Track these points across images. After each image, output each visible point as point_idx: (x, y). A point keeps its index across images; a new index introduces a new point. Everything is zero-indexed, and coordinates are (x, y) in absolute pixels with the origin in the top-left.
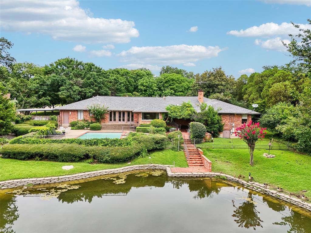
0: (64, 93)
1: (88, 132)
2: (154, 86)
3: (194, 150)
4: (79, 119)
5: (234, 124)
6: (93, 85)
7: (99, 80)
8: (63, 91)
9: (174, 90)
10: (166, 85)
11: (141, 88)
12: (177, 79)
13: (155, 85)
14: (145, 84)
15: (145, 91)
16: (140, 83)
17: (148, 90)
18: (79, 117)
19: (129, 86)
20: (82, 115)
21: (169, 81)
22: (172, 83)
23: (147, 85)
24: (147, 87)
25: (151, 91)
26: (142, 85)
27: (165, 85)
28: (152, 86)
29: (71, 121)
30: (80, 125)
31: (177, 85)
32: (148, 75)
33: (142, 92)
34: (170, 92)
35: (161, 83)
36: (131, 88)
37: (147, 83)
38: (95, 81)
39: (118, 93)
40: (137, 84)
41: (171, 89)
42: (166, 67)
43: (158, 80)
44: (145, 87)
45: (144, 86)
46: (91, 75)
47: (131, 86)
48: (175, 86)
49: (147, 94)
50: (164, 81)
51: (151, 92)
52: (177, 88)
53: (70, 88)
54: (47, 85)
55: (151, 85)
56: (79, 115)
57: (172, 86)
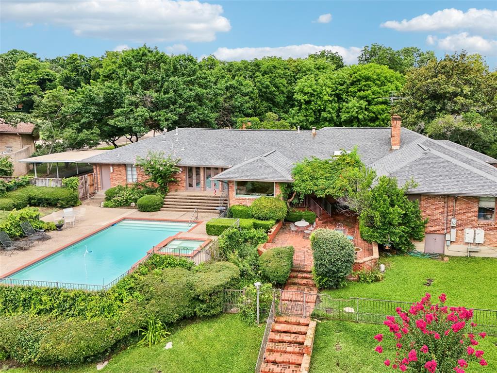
0: (119, 121)
2: (325, 93)
3: (299, 324)
5: (454, 221)
6: (174, 104)
7: (188, 93)
8: (117, 119)
9: (367, 101)
10: (352, 89)
11: (299, 98)
12: (375, 77)
13: (328, 90)
14: (306, 90)
15: (308, 103)
16: (297, 88)
17: (313, 101)
19: (275, 95)
20: (135, 173)
21: (359, 80)
22: (365, 86)
23: (312, 91)
24: (312, 95)
25: (319, 103)
26: (302, 91)
27: (350, 89)
28: (321, 93)
29: (115, 184)
31: (376, 88)
32: (318, 69)
33: (300, 106)
34: (358, 105)
35: (342, 85)
36: (280, 99)
37: (311, 86)
38: (180, 95)
39: (237, 116)
40: (293, 89)
41: (362, 98)
42: (370, 46)
43: (337, 80)
44: (306, 97)
45: (305, 94)
46: (172, 82)
47: (283, 93)
48: (369, 92)
49: (311, 109)
50: (348, 82)
51: (320, 106)
52: (373, 96)
55: (318, 90)
56: (129, 173)
57: (364, 91)
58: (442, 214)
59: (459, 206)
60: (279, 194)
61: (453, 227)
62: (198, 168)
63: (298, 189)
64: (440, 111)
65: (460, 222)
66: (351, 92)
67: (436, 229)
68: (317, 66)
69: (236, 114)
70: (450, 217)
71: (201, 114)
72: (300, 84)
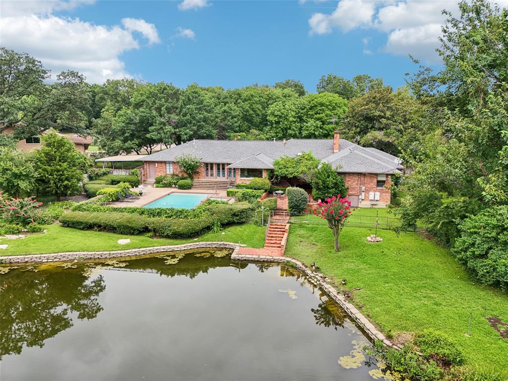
0: (153, 135)
1: (173, 192)
2: (291, 116)
3: (282, 225)
4: (168, 172)
6: (191, 123)
7: (199, 116)
8: (152, 133)
9: (321, 122)
10: (310, 113)
11: (271, 119)
12: (328, 103)
13: (292, 113)
14: (276, 113)
15: (278, 123)
16: (269, 112)
17: (281, 121)
18: (168, 170)
19: (254, 117)
20: (171, 167)
21: (316, 106)
22: (320, 110)
23: (280, 114)
24: (280, 117)
25: (286, 123)
26: (273, 114)
27: (309, 113)
28: (287, 116)
29: (158, 175)
30: (166, 182)
31: (328, 112)
32: (285, 97)
33: (272, 125)
34: (314, 124)
35: (303, 109)
36: (257, 120)
37: (280, 111)
38: (194, 118)
39: (229, 132)
40: (266, 112)
41: (318, 119)
43: (299, 105)
44: (276, 118)
45: (276, 116)
46: (188, 109)
47: (258, 115)
48: (323, 115)
49: (280, 127)
50: (308, 107)
51: (286, 125)
52: (326, 118)
53: (161, 128)
54: (135, 124)
55: (285, 113)
56: (168, 167)
57: (319, 114)
58: (357, 184)
59: (367, 180)
60: (265, 176)
61: (363, 191)
62: (212, 164)
63: (277, 173)
64: (371, 128)
65: (367, 188)
66: (310, 114)
67: (354, 193)
68: (284, 95)
69: (229, 131)
70: (361, 186)
71: (207, 131)
72: (272, 108)
